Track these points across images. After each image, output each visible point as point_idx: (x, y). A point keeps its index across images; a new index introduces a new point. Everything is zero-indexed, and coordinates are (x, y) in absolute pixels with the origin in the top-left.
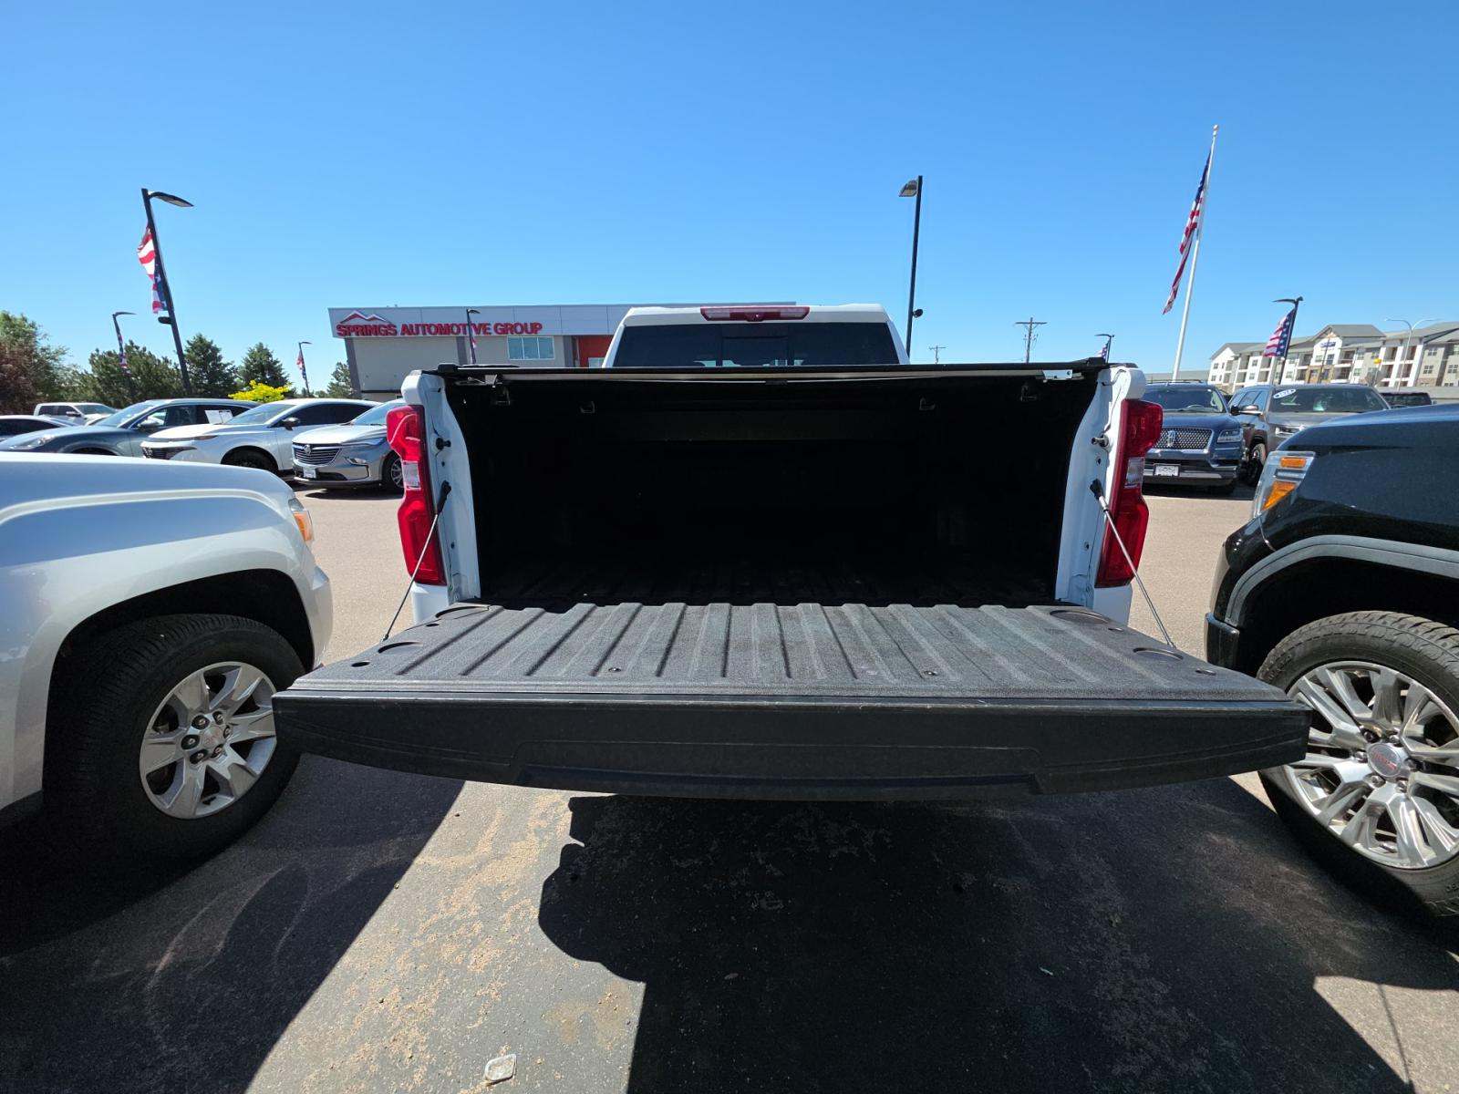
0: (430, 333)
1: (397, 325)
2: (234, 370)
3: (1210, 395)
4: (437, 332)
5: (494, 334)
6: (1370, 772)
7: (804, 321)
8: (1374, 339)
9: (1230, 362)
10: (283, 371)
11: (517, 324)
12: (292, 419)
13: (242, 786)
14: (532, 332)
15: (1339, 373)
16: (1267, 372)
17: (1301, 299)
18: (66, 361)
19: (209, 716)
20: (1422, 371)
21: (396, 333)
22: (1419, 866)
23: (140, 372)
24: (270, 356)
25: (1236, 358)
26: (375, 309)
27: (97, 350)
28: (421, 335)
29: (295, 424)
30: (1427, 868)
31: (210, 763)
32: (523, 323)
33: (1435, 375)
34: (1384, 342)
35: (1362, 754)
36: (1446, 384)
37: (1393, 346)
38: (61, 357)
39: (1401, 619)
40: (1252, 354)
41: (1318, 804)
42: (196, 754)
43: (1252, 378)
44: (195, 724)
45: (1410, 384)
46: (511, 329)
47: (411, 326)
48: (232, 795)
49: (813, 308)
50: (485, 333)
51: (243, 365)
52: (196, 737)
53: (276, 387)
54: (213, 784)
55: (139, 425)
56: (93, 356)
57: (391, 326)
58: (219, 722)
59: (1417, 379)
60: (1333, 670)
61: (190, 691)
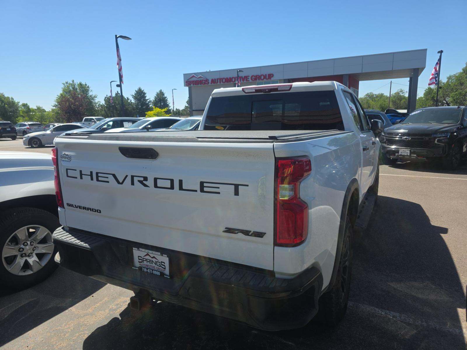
0: (223, 82)
1: (209, 79)
2: (150, 101)
4: (225, 81)
5: (251, 81)
7: (291, 91)
10: (168, 101)
11: (261, 75)
12: (149, 126)
13: (36, 268)
14: (268, 79)
18: (97, 100)
19: (29, 243)
21: (209, 83)
23: (119, 103)
24: (164, 95)
26: (201, 73)
27: (107, 95)
28: (219, 83)
29: (150, 128)
31: (27, 258)
32: (264, 74)
38: (95, 98)
42: (22, 254)
44: (24, 244)
46: (259, 78)
47: (215, 79)
48: (32, 271)
50: (247, 80)
51: (154, 99)
52: (23, 249)
53: (162, 109)
54: (27, 266)
55: (102, 128)
56: (105, 98)
57: (207, 80)
58: (31, 245)
61: (21, 233)
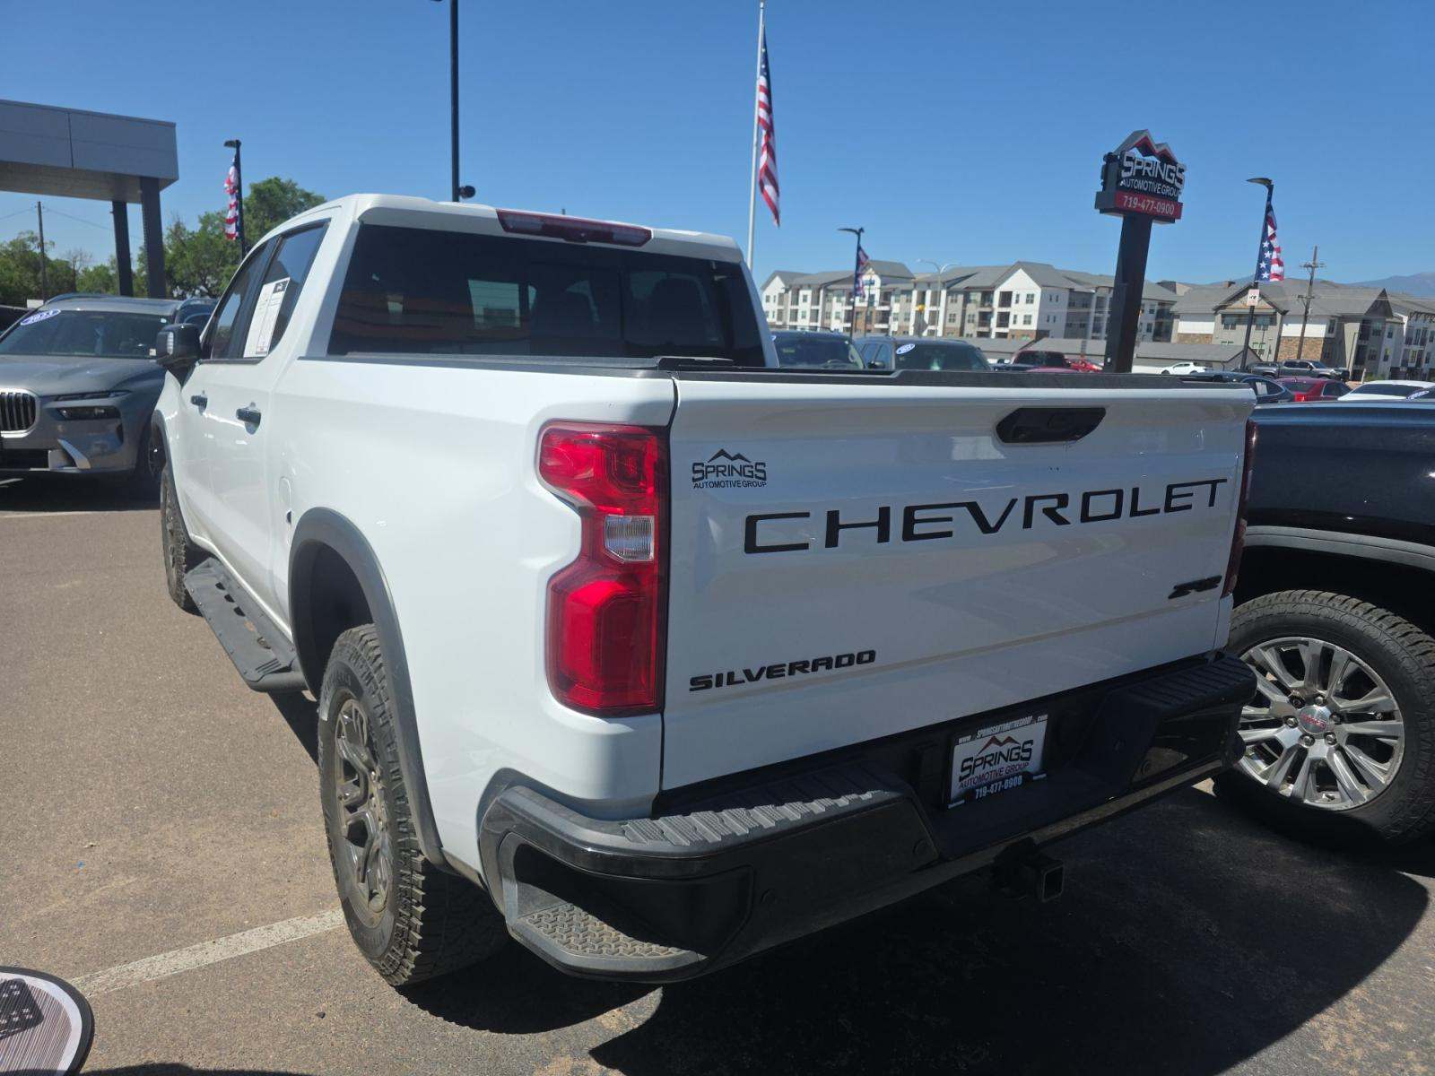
3: (846, 349)
6: (1301, 734)
7: (644, 249)
8: (905, 280)
9: (781, 295)
15: (880, 317)
16: (817, 311)
17: (861, 230)
20: (947, 320)
22: (1361, 803)
25: (787, 291)
30: (1367, 803)
33: (957, 324)
34: (915, 285)
35: (1292, 719)
36: (968, 335)
37: (923, 290)
39: (1317, 596)
40: (801, 287)
41: (1265, 775)
43: (804, 317)
45: (940, 334)
49: (655, 232)
59: (944, 328)
60: (1265, 648)
